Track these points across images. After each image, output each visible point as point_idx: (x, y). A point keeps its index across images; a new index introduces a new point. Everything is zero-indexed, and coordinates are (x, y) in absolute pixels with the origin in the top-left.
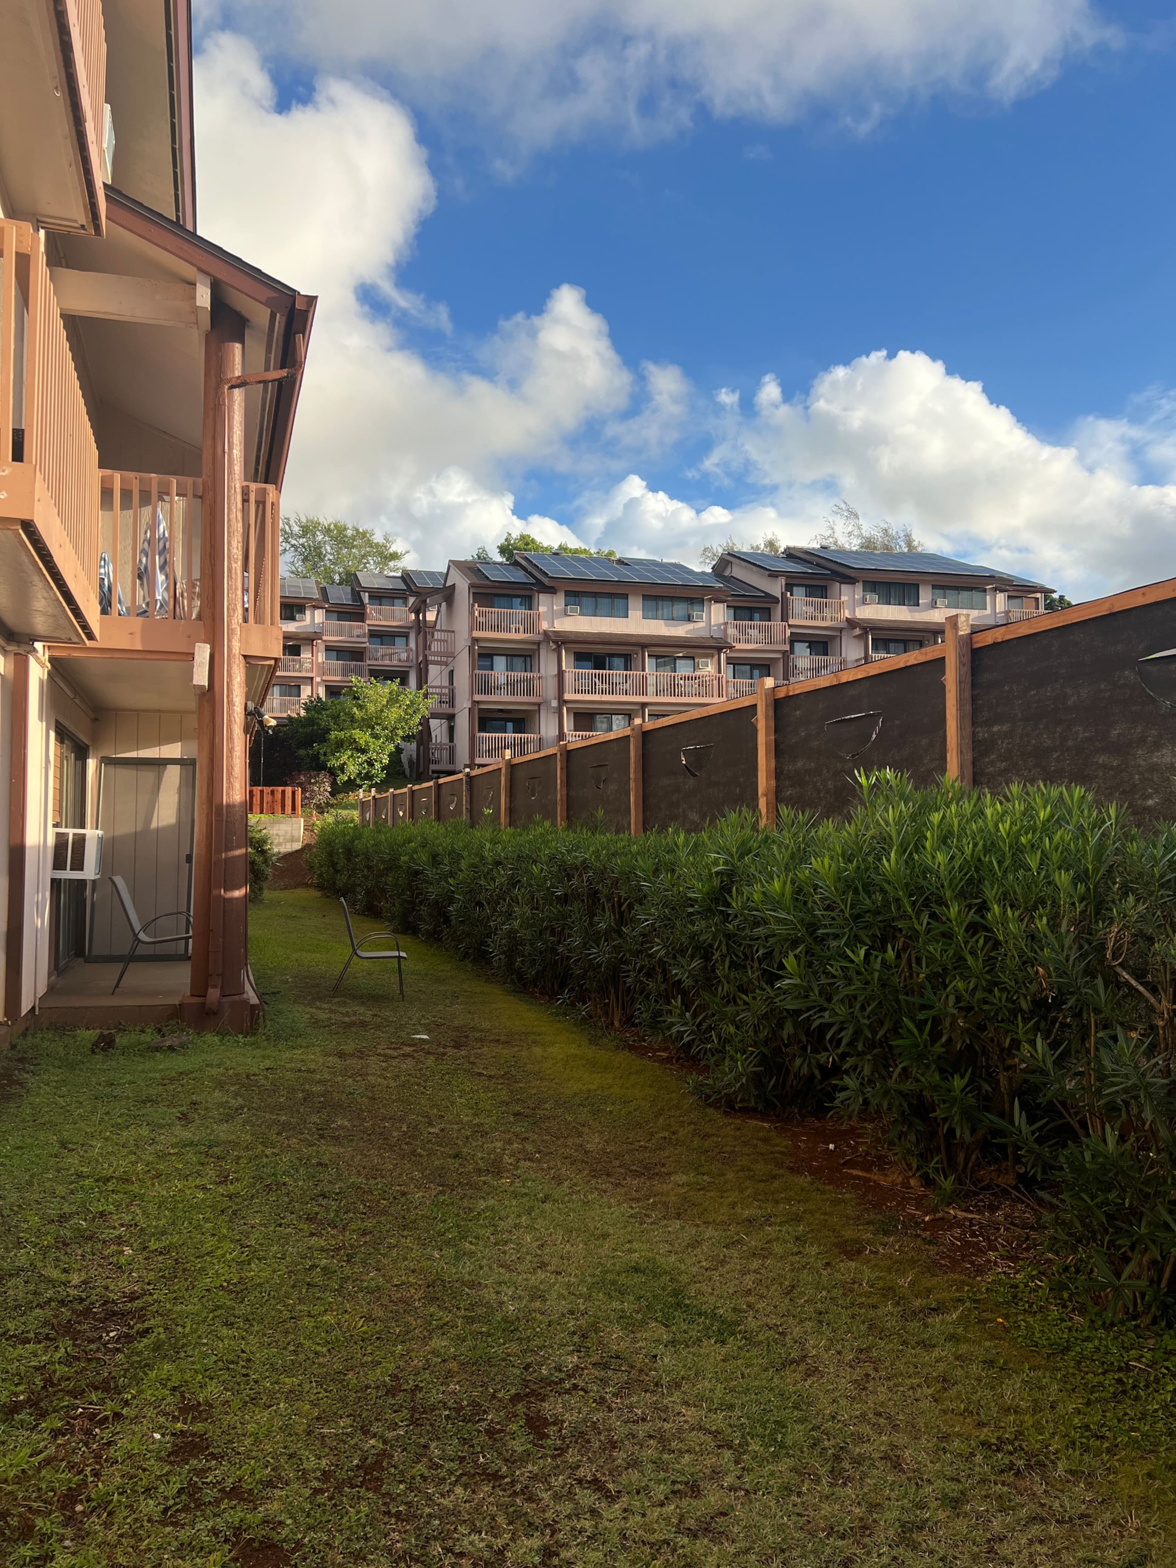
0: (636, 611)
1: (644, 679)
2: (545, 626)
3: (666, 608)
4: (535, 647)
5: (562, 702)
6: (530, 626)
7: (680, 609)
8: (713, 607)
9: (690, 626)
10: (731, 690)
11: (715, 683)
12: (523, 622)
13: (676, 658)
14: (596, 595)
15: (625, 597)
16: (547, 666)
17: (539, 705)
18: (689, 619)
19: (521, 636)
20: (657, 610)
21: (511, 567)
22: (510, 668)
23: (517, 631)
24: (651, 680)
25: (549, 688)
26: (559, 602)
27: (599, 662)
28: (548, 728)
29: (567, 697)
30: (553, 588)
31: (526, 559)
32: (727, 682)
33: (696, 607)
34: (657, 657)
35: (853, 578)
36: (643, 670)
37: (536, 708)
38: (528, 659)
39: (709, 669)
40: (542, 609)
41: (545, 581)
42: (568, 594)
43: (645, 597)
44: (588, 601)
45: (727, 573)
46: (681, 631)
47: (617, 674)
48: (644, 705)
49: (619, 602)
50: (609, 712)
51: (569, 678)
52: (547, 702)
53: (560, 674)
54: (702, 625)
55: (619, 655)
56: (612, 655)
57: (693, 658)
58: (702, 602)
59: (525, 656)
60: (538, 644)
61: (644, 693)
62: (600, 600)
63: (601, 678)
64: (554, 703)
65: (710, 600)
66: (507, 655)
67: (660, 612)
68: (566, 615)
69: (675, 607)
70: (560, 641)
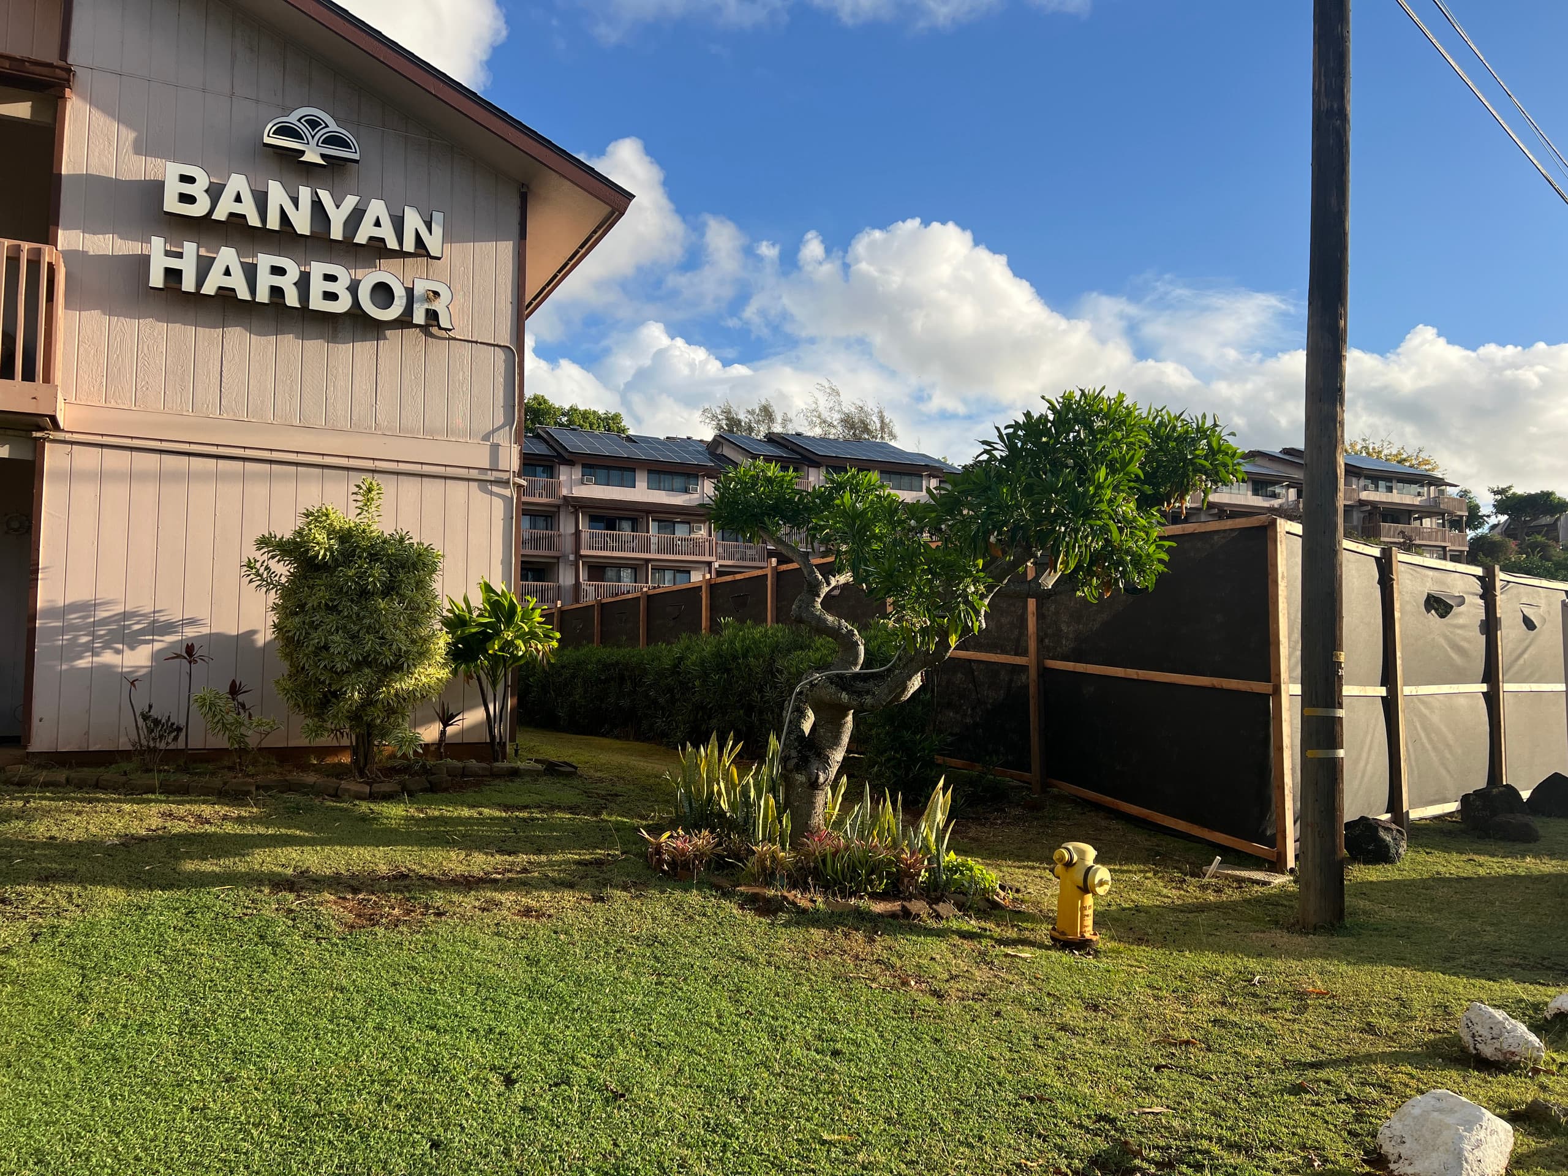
0: (642, 482)
1: (649, 539)
2: (565, 492)
3: (667, 480)
4: (555, 509)
5: (578, 556)
6: (552, 490)
7: (678, 482)
8: (706, 482)
9: (687, 497)
10: (720, 550)
11: (707, 544)
12: (545, 487)
13: (674, 523)
14: (608, 468)
15: (634, 470)
16: (566, 526)
17: (558, 558)
18: (686, 491)
19: (544, 500)
20: (660, 482)
21: (534, 440)
22: (533, 526)
23: (541, 495)
24: (654, 540)
25: (568, 545)
26: (577, 473)
27: (611, 525)
28: (566, 578)
29: (583, 552)
30: (572, 461)
31: (547, 433)
32: (716, 543)
33: (692, 481)
34: (659, 521)
35: (818, 463)
36: (648, 532)
37: (555, 561)
38: (549, 519)
39: (702, 532)
40: (562, 478)
41: (566, 455)
42: (584, 466)
43: (650, 472)
44: (602, 473)
45: (719, 452)
46: (679, 500)
47: (626, 532)
48: (647, 561)
49: (627, 474)
50: (619, 565)
51: (585, 537)
52: (565, 556)
53: (577, 533)
54: (696, 496)
55: (627, 519)
56: (621, 519)
57: (689, 523)
58: (697, 477)
59: (546, 517)
60: (558, 507)
61: (649, 551)
62: (612, 472)
63: (612, 537)
64: (572, 557)
65: (703, 476)
66: (531, 515)
67: (662, 485)
68: (583, 483)
69: (675, 480)
70: (578, 505)
